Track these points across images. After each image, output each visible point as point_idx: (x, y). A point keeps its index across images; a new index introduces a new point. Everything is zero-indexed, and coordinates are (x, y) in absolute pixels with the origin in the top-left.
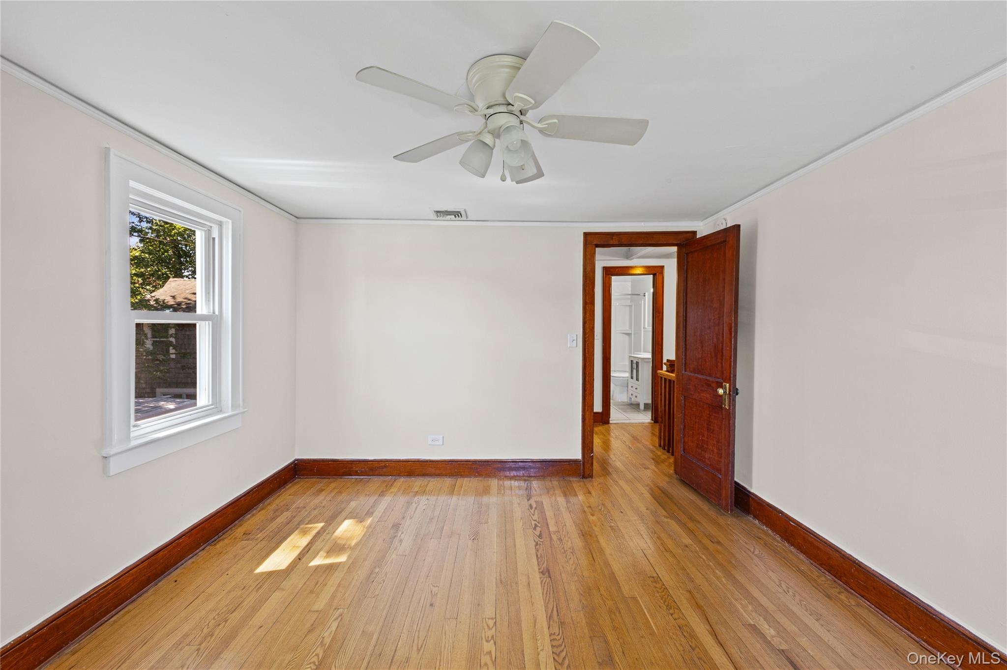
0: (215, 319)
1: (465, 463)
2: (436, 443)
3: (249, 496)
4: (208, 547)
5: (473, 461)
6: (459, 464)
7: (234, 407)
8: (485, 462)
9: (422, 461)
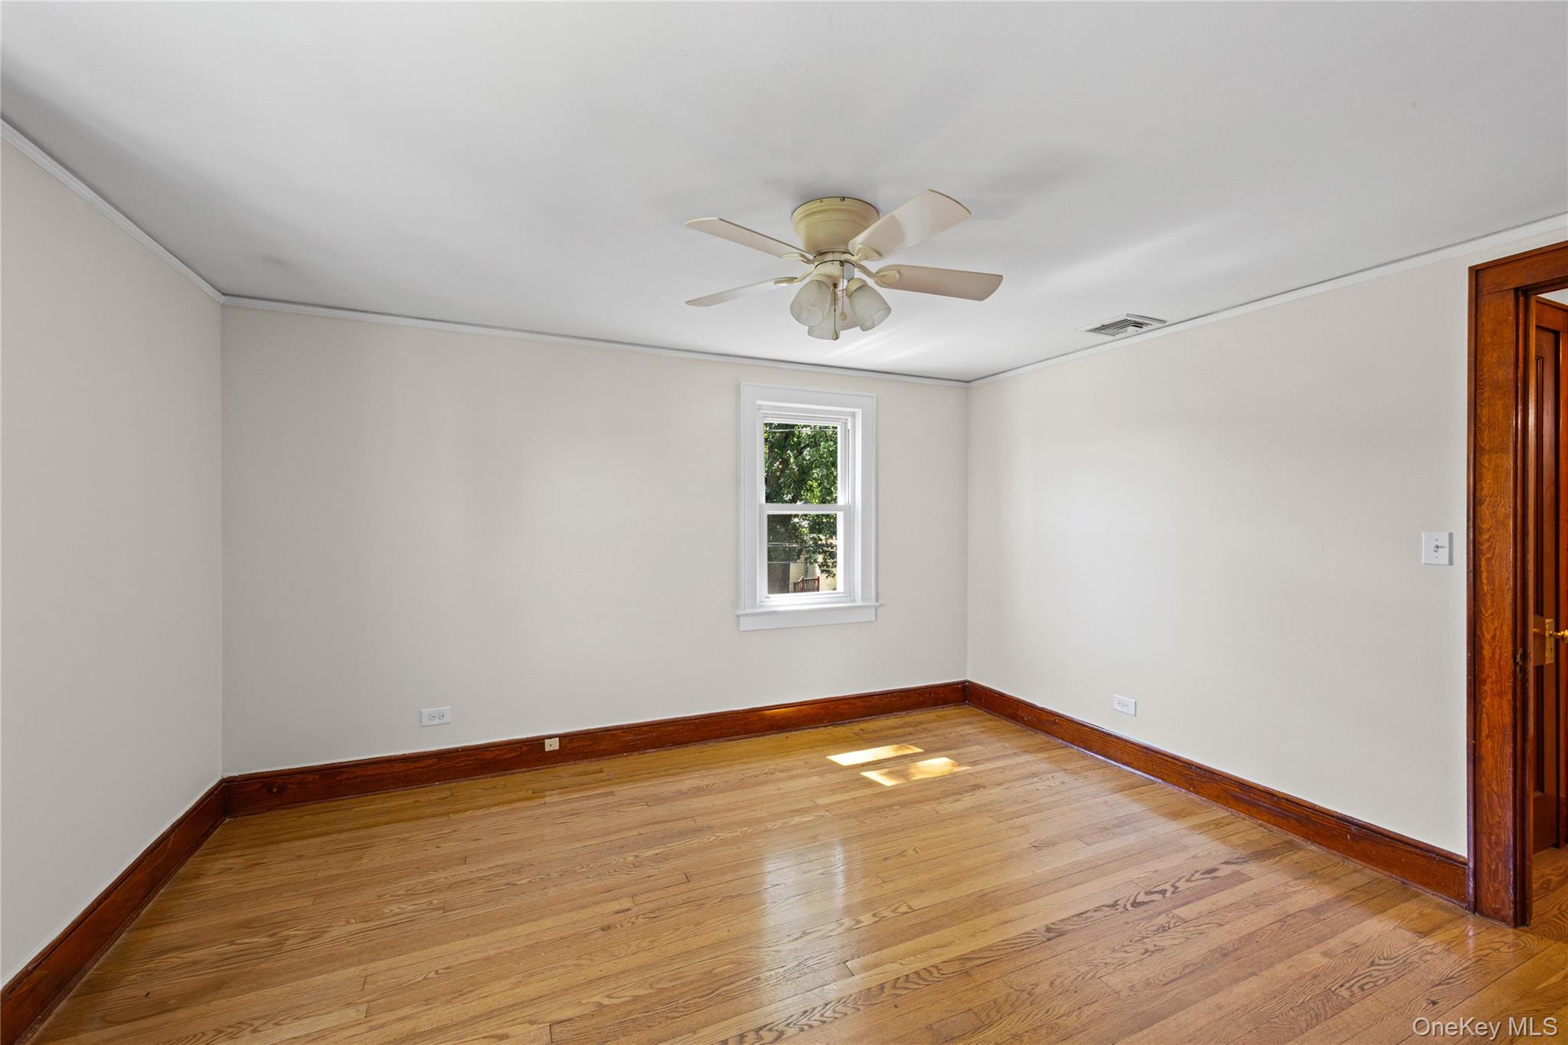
0: (849, 511)
1: (1170, 759)
2: (1124, 709)
3: (886, 698)
4: (830, 727)
5: (1187, 763)
6: (1159, 758)
7: (863, 598)
8: (1208, 771)
9: (1103, 732)
